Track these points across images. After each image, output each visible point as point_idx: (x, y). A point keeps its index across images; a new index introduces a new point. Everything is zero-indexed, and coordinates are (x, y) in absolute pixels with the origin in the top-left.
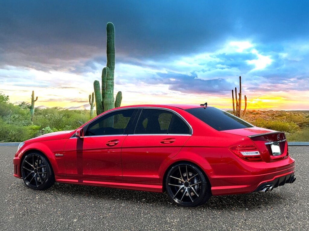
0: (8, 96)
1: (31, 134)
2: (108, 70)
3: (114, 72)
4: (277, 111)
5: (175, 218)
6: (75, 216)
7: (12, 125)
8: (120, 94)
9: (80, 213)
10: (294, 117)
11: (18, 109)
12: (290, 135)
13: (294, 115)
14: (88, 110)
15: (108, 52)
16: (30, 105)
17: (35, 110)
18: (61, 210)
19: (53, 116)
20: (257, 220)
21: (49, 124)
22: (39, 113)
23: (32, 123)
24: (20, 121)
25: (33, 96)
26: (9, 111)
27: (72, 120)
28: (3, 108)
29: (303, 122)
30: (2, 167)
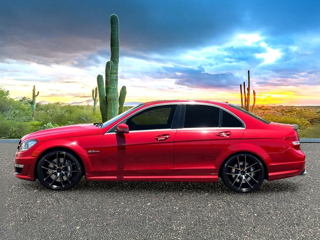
0: (8, 91)
1: (32, 130)
2: (112, 64)
3: (118, 66)
4: (287, 107)
5: (181, 225)
6: (78, 222)
7: (12, 121)
8: (124, 88)
9: (83, 219)
10: (304, 113)
11: (19, 104)
12: (300, 131)
13: (304, 111)
14: (92, 106)
15: (112, 46)
16: (31, 101)
17: (36, 105)
18: (63, 215)
19: (55, 112)
20: (266, 227)
21: (51, 120)
22: (41, 108)
23: (33, 118)
24: (20, 117)
25: (34, 91)
26: (9, 107)
27: (74, 116)
28: (3, 103)
29: (313, 118)
30: (2, 166)
